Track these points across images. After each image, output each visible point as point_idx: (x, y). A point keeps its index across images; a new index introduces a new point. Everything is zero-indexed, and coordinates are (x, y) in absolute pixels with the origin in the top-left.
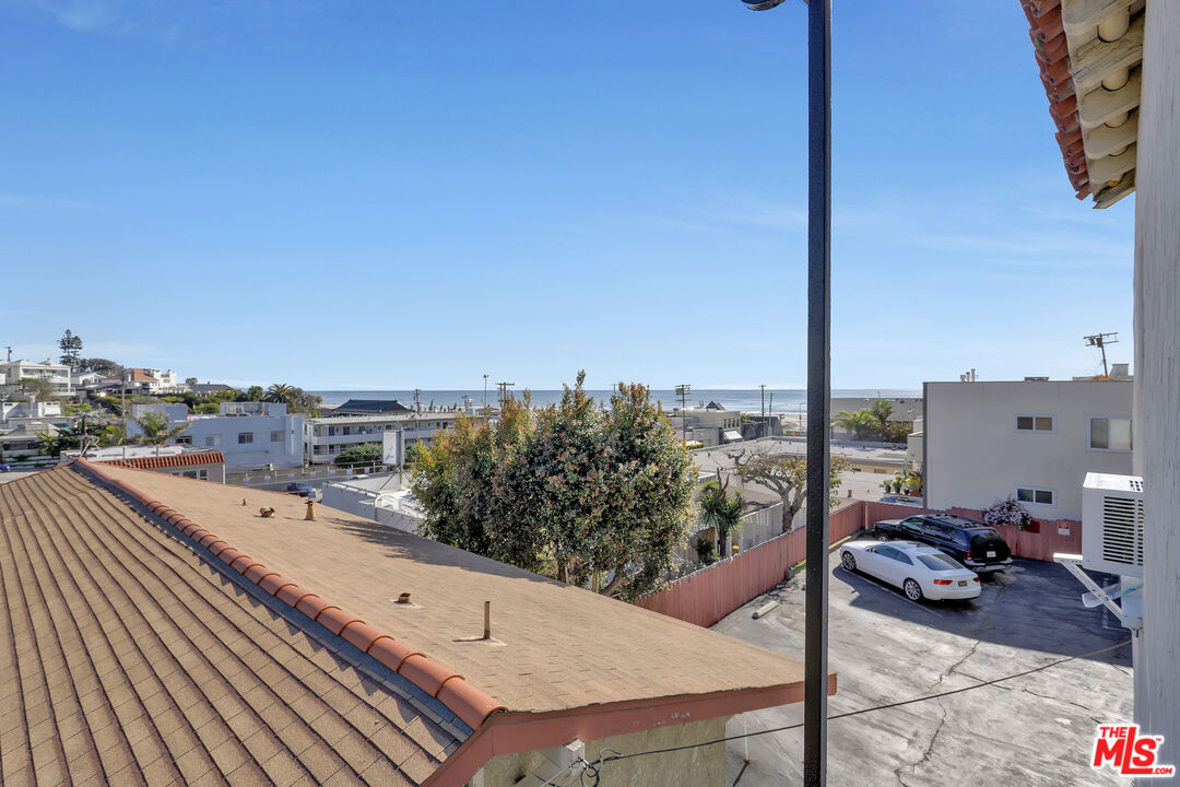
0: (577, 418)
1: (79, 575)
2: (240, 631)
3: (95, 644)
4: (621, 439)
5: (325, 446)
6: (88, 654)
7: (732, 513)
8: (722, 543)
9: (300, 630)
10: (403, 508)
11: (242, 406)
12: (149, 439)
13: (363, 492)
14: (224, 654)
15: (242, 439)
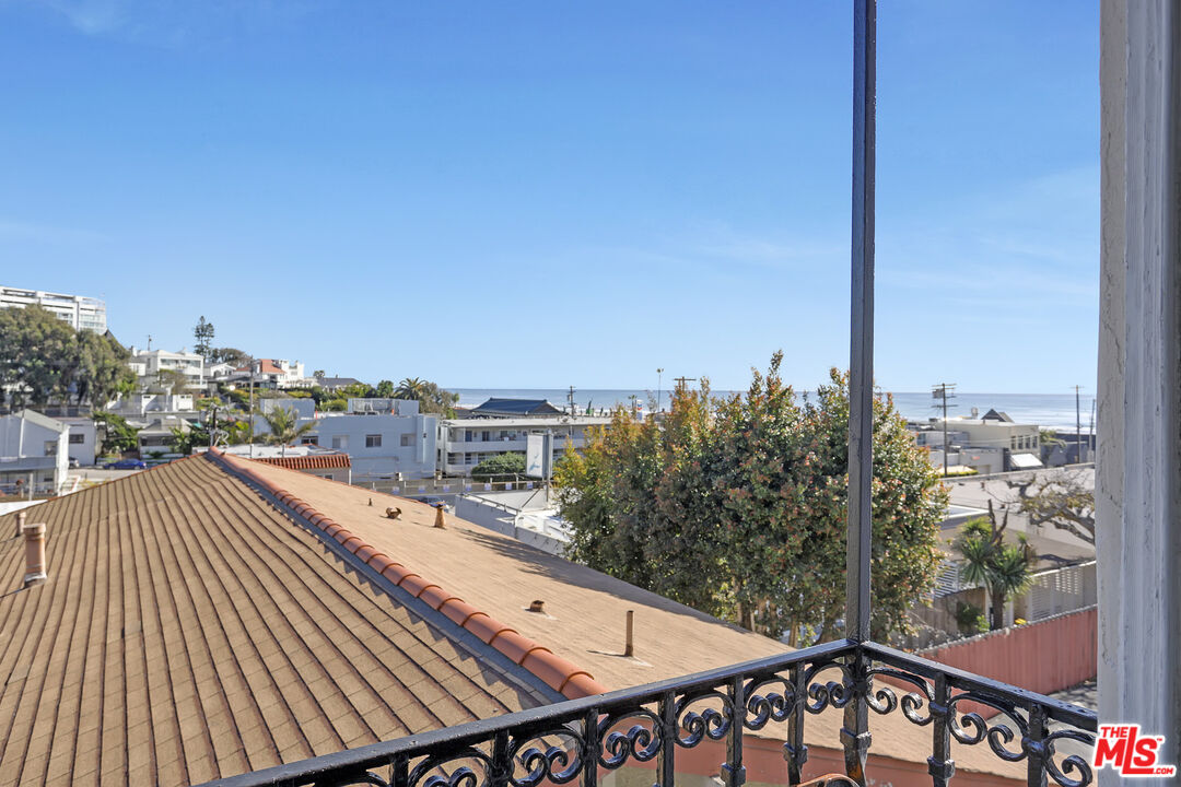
0: (770, 412)
1: (213, 557)
2: (362, 617)
3: (229, 619)
4: (832, 444)
5: (460, 454)
6: (222, 627)
7: (1012, 566)
8: (997, 611)
9: (421, 619)
10: (549, 530)
11: (371, 402)
12: (275, 437)
13: (502, 508)
14: (347, 637)
15: (369, 443)
